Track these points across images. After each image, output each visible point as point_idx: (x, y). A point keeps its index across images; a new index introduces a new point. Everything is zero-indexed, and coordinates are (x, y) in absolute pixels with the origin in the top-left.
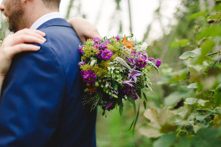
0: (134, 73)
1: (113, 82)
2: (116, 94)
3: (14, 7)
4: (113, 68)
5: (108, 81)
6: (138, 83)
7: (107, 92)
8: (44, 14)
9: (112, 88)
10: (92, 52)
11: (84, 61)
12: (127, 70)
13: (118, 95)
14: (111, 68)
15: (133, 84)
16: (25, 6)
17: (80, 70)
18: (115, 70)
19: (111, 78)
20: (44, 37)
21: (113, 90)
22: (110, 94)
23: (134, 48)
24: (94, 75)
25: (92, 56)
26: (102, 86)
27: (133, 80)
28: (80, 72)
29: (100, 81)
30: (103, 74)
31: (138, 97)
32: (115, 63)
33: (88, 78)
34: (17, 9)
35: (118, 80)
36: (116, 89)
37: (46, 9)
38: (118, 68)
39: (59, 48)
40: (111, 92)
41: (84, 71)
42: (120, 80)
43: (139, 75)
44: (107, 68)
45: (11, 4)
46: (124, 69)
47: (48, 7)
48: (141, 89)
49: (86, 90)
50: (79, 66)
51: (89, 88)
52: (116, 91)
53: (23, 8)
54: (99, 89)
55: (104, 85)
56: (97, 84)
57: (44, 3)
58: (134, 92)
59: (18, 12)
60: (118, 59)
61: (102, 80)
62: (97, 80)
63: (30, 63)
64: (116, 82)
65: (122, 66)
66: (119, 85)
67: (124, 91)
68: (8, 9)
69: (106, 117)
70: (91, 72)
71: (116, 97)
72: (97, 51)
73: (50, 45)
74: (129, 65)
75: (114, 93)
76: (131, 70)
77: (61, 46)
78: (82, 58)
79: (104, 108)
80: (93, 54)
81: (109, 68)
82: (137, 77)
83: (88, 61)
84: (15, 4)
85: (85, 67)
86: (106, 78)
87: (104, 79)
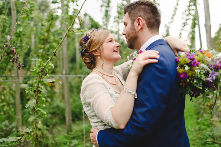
0: (213, 73)
1: (199, 79)
2: (201, 87)
3: (132, 34)
4: (199, 71)
5: (196, 79)
6: (216, 79)
7: (195, 85)
8: (150, 38)
9: (198, 83)
10: (185, 61)
11: (179, 66)
12: (208, 72)
13: (202, 87)
14: (197, 71)
15: (213, 80)
16: (139, 34)
17: (178, 72)
18: (200, 72)
19: (198, 77)
20: (159, 54)
21: (199, 84)
22: (197, 86)
23: (213, 57)
24: (187, 75)
25: (185, 64)
26: (192, 82)
27: (212, 78)
28: (178, 74)
29: (190, 79)
30: (192, 75)
31: (216, 89)
32: (200, 68)
33: (183, 77)
34: (134, 36)
35: (202, 78)
36: (201, 83)
37: (151, 34)
38: (202, 71)
39: (166, 60)
40: (197, 85)
41: (180, 73)
42: (203, 78)
43: (216, 74)
44: (195, 71)
45: (130, 32)
46: (206, 71)
47: (152, 33)
48: (218, 84)
49: (181, 84)
50: (177, 70)
51: (183, 83)
52: (201, 85)
53: (137, 35)
54: (190, 84)
55: (193, 81)
56: (188, 80)
57: (150, 31)
58: (213, 86)
59: (135, 37)
60: (202, 65)
61: (192, 78)
62: (188, 78)
63: (153, 69)
64: (201, 80)
65: (204, 69)
66: (203, 81)
67: (206, 84)
68: (129, 35)
69: (192, 102)
70: (185, 73)
71: (201, 88)
72: (189, 61)
73: (162, 59)
74: (210, 68)
75: (200, 86)
76: (211, 72)
77: (167, 58)
78: (178, 65)
79: (192, 96)
80: (186, 62)
81: (196, 71)
82: (215, 76)
83: (182, 66)
84: (133, 33)
85: (180, 71)
86: (195, 77)
87: (193, 78)
